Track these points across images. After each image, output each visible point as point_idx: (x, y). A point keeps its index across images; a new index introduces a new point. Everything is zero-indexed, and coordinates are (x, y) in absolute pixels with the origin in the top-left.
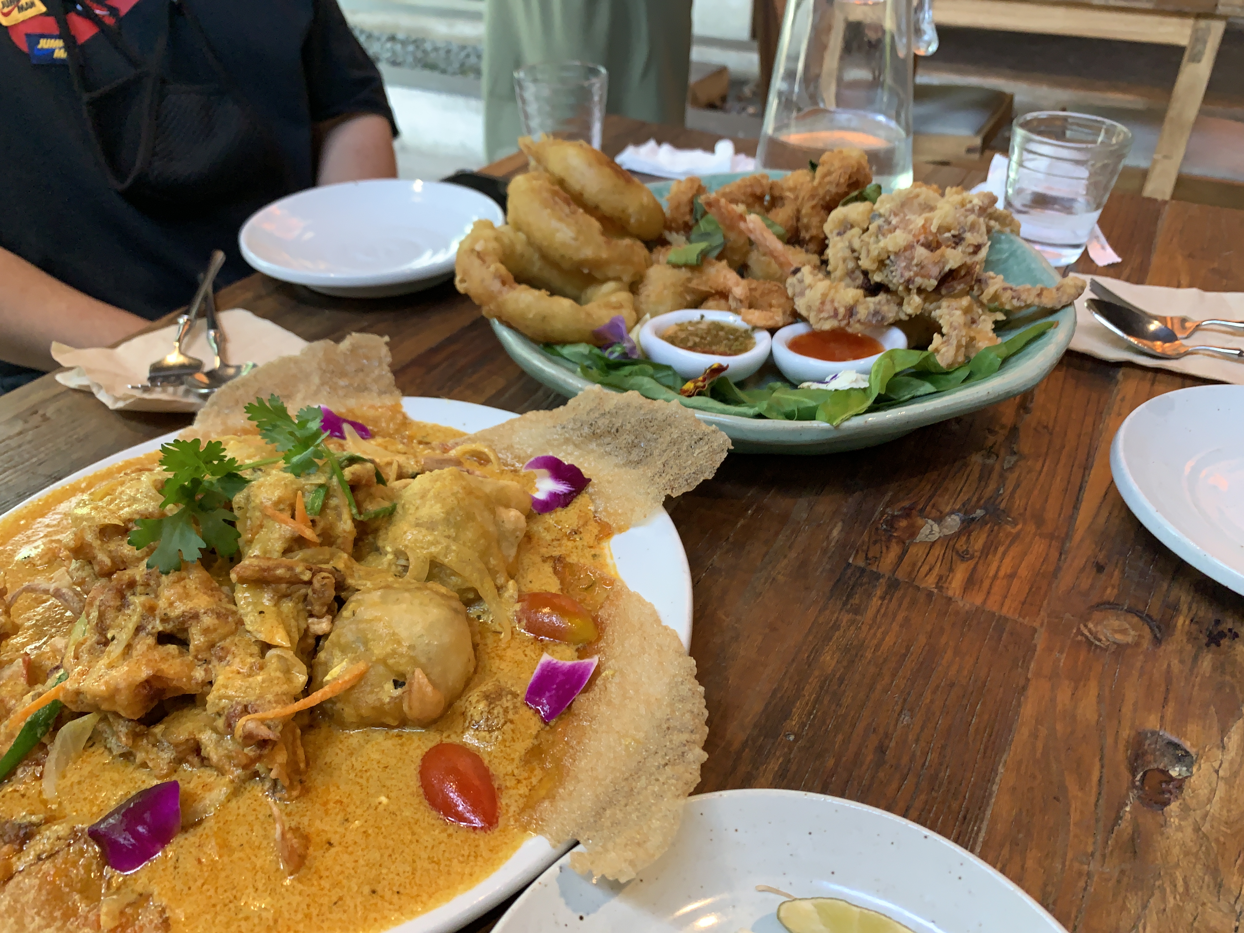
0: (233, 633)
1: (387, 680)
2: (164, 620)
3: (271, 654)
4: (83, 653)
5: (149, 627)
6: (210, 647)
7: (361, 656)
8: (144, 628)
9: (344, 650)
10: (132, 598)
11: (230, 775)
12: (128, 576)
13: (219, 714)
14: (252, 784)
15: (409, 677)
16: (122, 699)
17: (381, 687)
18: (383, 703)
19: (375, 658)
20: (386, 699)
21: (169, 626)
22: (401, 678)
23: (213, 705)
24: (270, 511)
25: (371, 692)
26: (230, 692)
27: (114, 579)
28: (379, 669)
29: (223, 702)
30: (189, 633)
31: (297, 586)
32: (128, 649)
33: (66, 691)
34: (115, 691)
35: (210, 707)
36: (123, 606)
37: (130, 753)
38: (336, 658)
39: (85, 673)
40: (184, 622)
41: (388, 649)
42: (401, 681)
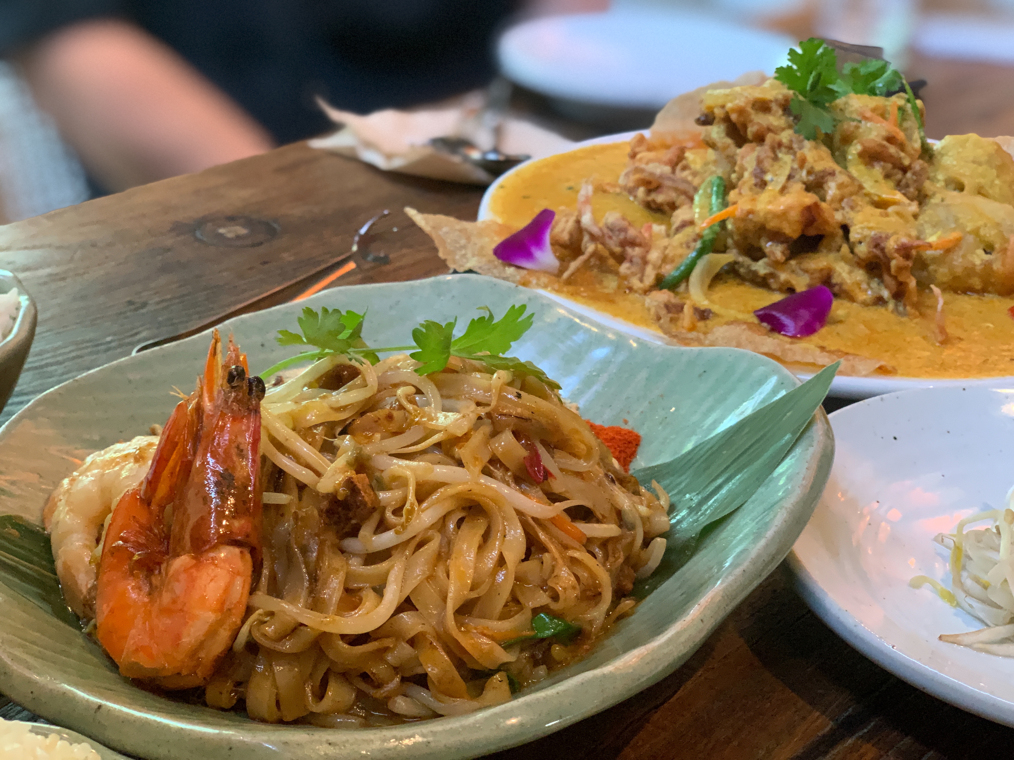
0: (856, 193)
1: (978, 248)
2: (809, 173)
3: (891, 210)
4: (745, 190)
5: (797, 177)
6: (841, 200)
7: (954, 230)
8: (794, 177)
9: (936, 225)
10: (780, 155)
11: (861, 297)
12: (778, 138)
13: (860, 242)
14: (875, 307)
15: (997, 246)
16: (794, 215)
17: (973, 253)
18: (974, 265)
19: (968, 229)
20: (978, 262)
21: (811, 178)
22: (989, 249)
23: (858, 233)
24: (869, 114)
25: (964, 256)
26: (872, 225)
27: (769, 138)
28: (971, 239)
29: (866, 232)
30: (825, 186)
31: (896, 171)
32: (783, 190)
33: (742, 210)
34: (790, 208)
35: (854, 236)
36: (776, 159)
37: (772, 275)
38: (928, 230)
39: (753, 200)
40: (823, 177)
41: (980, 223)
42: (988, 251)
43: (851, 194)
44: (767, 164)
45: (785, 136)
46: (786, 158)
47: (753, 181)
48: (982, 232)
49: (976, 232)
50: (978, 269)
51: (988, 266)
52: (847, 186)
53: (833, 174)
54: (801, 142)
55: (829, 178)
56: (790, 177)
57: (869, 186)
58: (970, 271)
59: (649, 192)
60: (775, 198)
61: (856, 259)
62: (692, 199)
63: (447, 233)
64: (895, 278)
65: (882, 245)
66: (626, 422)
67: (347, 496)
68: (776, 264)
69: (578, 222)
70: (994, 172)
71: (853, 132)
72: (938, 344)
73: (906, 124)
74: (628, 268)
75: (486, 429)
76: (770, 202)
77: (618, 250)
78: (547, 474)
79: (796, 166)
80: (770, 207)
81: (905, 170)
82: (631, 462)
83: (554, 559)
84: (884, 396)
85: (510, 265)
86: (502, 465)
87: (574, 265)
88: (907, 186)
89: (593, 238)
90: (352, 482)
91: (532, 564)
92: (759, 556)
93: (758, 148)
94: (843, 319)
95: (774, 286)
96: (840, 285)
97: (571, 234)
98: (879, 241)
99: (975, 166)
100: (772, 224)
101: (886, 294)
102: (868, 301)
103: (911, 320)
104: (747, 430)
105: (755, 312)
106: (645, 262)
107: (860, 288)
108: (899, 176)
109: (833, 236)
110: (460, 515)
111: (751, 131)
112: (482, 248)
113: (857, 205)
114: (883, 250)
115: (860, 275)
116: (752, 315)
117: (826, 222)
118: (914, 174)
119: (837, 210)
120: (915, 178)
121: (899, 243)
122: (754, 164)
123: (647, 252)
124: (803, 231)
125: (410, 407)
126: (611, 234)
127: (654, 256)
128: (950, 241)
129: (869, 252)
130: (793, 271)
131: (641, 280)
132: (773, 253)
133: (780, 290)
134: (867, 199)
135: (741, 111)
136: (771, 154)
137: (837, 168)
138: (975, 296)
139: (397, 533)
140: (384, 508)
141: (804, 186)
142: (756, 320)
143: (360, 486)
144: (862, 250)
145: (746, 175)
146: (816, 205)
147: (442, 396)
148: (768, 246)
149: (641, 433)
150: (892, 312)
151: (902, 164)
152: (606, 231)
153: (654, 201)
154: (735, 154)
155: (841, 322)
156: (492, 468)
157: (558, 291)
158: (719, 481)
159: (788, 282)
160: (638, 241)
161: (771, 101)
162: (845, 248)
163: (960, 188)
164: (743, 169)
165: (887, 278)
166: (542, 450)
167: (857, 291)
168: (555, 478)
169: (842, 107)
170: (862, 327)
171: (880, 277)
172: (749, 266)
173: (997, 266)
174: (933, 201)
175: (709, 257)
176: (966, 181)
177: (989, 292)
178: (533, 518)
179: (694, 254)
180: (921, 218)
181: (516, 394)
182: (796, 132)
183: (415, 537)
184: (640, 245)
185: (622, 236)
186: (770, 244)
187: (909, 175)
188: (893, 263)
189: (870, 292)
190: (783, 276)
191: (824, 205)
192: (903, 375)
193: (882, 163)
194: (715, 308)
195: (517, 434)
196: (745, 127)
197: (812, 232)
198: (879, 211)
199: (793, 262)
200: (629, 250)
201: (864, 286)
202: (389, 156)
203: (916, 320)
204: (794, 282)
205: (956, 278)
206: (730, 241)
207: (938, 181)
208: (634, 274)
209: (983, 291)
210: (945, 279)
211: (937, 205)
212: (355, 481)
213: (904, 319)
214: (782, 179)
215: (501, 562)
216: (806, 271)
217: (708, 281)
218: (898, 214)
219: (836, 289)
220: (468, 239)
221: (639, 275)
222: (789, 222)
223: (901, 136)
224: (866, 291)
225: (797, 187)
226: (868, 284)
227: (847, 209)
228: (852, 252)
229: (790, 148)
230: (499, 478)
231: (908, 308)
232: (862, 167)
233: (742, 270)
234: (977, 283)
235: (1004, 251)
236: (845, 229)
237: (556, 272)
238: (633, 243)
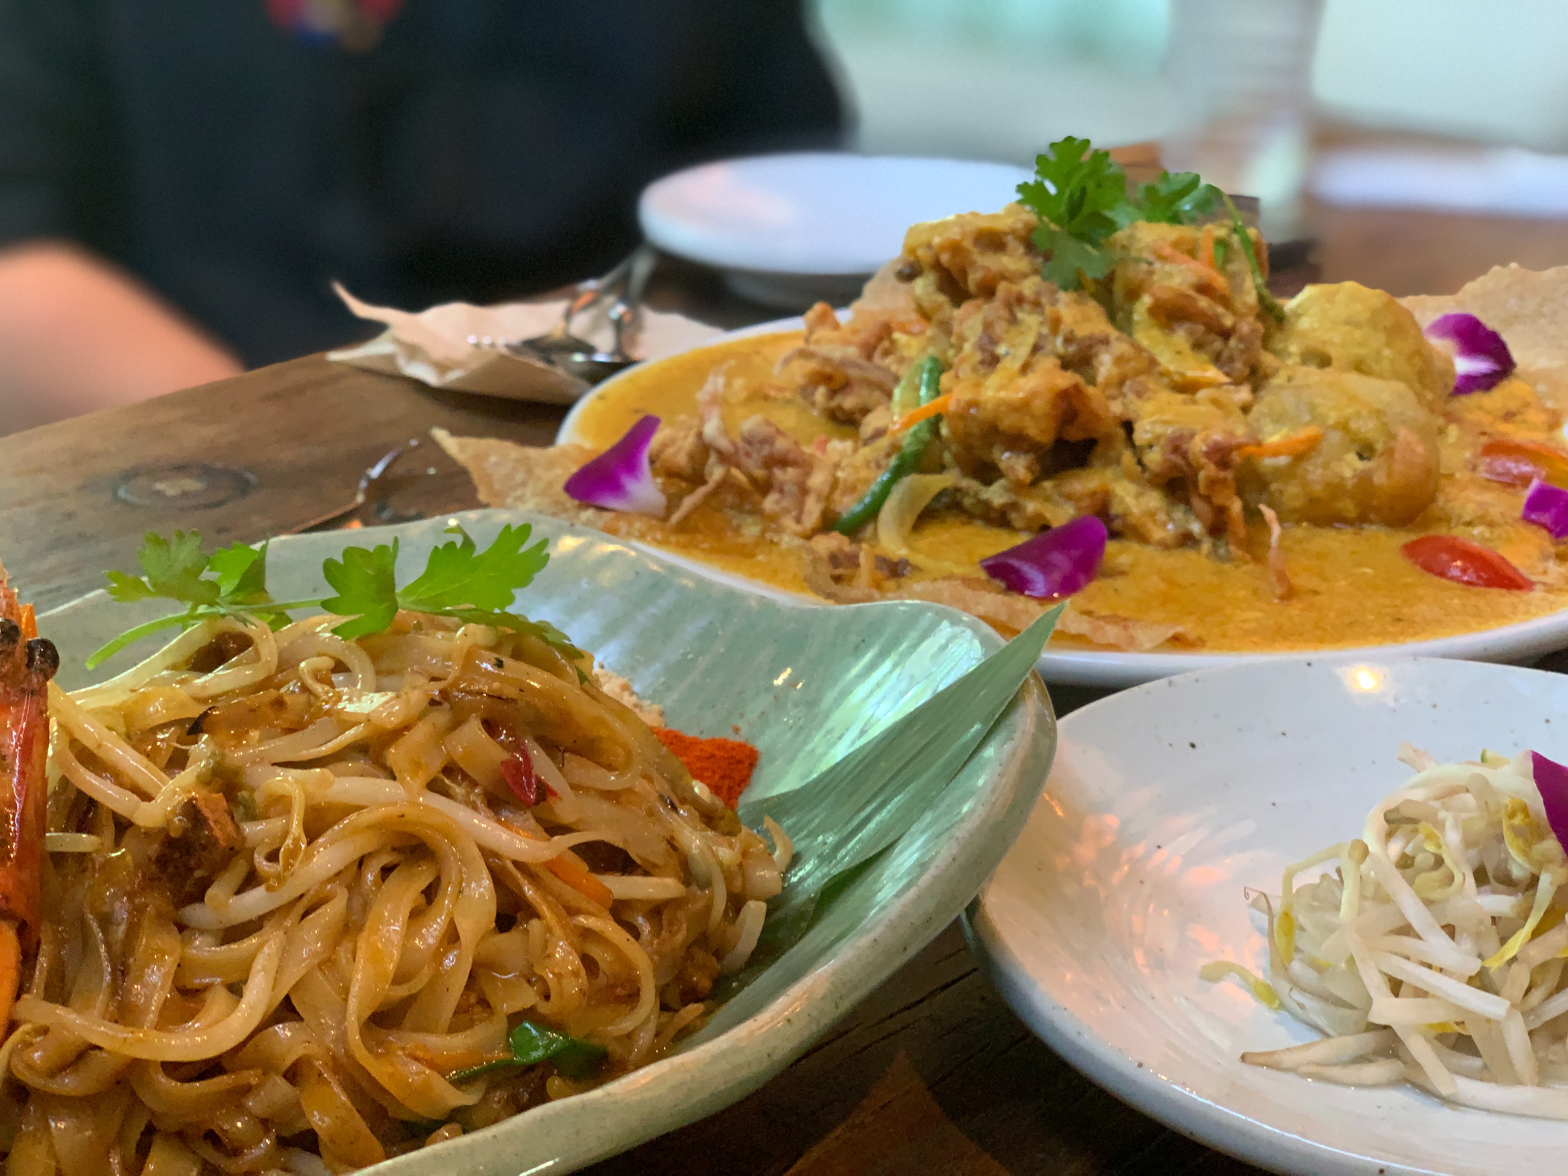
0: (1146, 372)
1: (1348, 451)
2: (1068, 340)
3: (1202, 394)
4: (965, 371)
5: (1049, 347)
6: (1121, 383)
7: (1308, 424)
8: (1042, 348)
9: (1279, 419)
10: (1020, 315)
11: (1157, 534)
12: (1015, 288)
13: (1151, 446)
14: (1179, 551)
15: (1379, 447)
16: (1041, 405)
17: (1340, 459)
18: (1343, 479)
19: (1331, 422)
20: (1348, 473)
21: (1072, 349)
22: (1365, 451)
23: (1147, 432)
24: (1167, 251)
25: (1326, 466)
26: (1167, 417)
27: (1002, 288)
28: (1336, 437)
29: (1159, 429)
30: (1095, 362)
31: (1212, 337)
32: (1025, 368)
33: (958, 401)
34: (1033, 394)
35: (1141, 435)
36: (1013, 321)
37: (1014, 506)
38: (1268, 427)
39: (978, 385)
40: (1090, 347)
41: (1350, 411)
42: (1365, 455)
43: (1138, 373)
44: (1000, 328)
45: (1029, 286)
46: (1030, 321)
47: (978, 356)
48: (1353, 425)
49: (1343, 426)
50: (1349, 484)
51: (1364, 479)
52: (1129, 360)
53: (1105, 341)
54: (1054, 292)
55: (1102, 348)
56: (1036, 349)
57: (1166, 360)
58: (1336, 489)
59: (833, 393)
60: (1011, 380)
61: (1147, 475)
62: (889, 395)
63: (496, 464)
64: (1207, 499)
65: (1185, 446)
66: (737, 730)
67: (185, 831)
68: (1018, 487)
69: (700, 435)
70: (1382, 337)
71: (1143, 281)
72: (1276, 601)
73: (1232, 267)
74: (777, 502)
75: (441, 717)
76: (1002, 387)
77: (760, 473)
78: (544, 792)
79: (1045, 330)
80: (1003, 394)
81: (1226, 334)
82: (740, 793)
83: (549, 929)
84: (1173, 678)
85: (589, 506)
86: (465, 776)
87: (688, 502)
88: (1231, 360)
89: (724, 458)
90: (194, 806)
91: (509, 940)
92: (902, 916)
93: (986, 307)
94: (1125, 568)
95: (1018, 524)
96: (1124, 516)
97: (691, 456)
98: (1178, 443)
99: (1348, 328)
100: (1007, 423)
101: (1196, 528)
102: (1170, 541)
103: (1237, 567)
104: (918, 726)
105: (982, 561)
106: (804, 491)
107: (1155, 520)
108: (1218, 344)
109: (1109, 439)
110: (386, 859)
111: (974, 279)
112: (550, 484)
113: (1147, 390)
114: (1184, 455)
115: (1154, 500)
116: (978, 566)
117: (1097, 417)
118: (1241, 339)
119: (1114, 398)
120: (1242, 346)
121: (1210, 441)
122: (979, 329)
123: (808, 474)
124: (1060, 431)
125: (319, 688)
126: (748, 448)
127: (818, 480)
128: (1302, 442)
129: (1166, 460)
130: (1047, 499)
131: (798, 520)
132: (1012, 468)
133: (1028, 529)
134: (1166, 380)
135: (955, 248)
136: (1004, 313)
137: (1113, 333)
138: (1350, 530)
139: (270, 889)
140: (252, 850)
141: (1058, 362)
142: (983, 575)
143: (206, 812)
144: (1154, 458)
145: (967, 347)
146: (1076, 387)
147: (378, 673)
148: (1005, 458)
149: (760, 745)
150: (1208, 556)
151: (1221, 326)
152: (740, 444)
153: (840, 408)
154: (951, 319)
155: (1122, 573)
156: (447, 781)
157: (662, 543)
158: (868, 810)
159: (1038, 516)
160: (791, 456)
161: (1006, 234)
162: (1128, 457)
163: (1324, 361)
164: (962, 339)
165: (1197, 502)
166: (536, 753)
167: (1150, 525)
168: (561, 799)
169: (1125, 243)
170: (1155, 579)
171: (1187, 502)
172: (976, 495)
173: (1380, 479)
174: (1276, 381)
175: (909, 480)
176: (1333, 352)
177: (1371, 522)
178: (515, 863)
179: (885, 476)
180: (1256, 410)
181: (494, 661)
182: (1045, 278)
183: (302, 896)
184: (794, 464)
185: (766, 450)
186: (1007, 455)
187: (1233, 342)
188: (1202, 475)
189: (1170, 526)
190: (1031, 507)
191: (1090, 390)
192: (1214, 648)
193: (1187, 325)
194: (918, 559)
195: (490, 726)
196: (964, 273)
197: (1075, 434)
198: (1181, 397)
199: (1048, 485)
200: (778, 473)
201: (1162, 516)
202: (442, 368)
203: (1245, 568)
204: (1048, 515)
205: (1314, 501)
206: (947, 457)
207: (1290, 355)
208: (786, 511)
209: (1361, 520)
210: (1297, 504)
211: (1281, 387)
212: (201, 805)
213: (1227, 566)
214: (1024, 351)
215: (452, 937)
216: (1069, 497)
217: (911, 519)
218: (1215, 402)
219: (1117, 525)
220: (529, 471)
221: (794, 513)
222: (1033, 417)
223: (1220, 282)
224: (1164, 525)
225: (1047, 364)
226: (1169, 514)
227: (1131, 397)
228: (1140, 462)
229: (1037, 305)
230: (460, 797)
231: (1232, 548)
232: (1156, 332)
233: (967, 502)
234: (1348, 507)
235: (1389, 452)
236: (1128, 426)
237: (662, 513)
238: (783, 462)
